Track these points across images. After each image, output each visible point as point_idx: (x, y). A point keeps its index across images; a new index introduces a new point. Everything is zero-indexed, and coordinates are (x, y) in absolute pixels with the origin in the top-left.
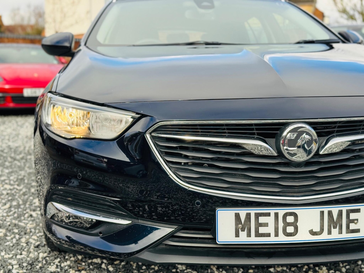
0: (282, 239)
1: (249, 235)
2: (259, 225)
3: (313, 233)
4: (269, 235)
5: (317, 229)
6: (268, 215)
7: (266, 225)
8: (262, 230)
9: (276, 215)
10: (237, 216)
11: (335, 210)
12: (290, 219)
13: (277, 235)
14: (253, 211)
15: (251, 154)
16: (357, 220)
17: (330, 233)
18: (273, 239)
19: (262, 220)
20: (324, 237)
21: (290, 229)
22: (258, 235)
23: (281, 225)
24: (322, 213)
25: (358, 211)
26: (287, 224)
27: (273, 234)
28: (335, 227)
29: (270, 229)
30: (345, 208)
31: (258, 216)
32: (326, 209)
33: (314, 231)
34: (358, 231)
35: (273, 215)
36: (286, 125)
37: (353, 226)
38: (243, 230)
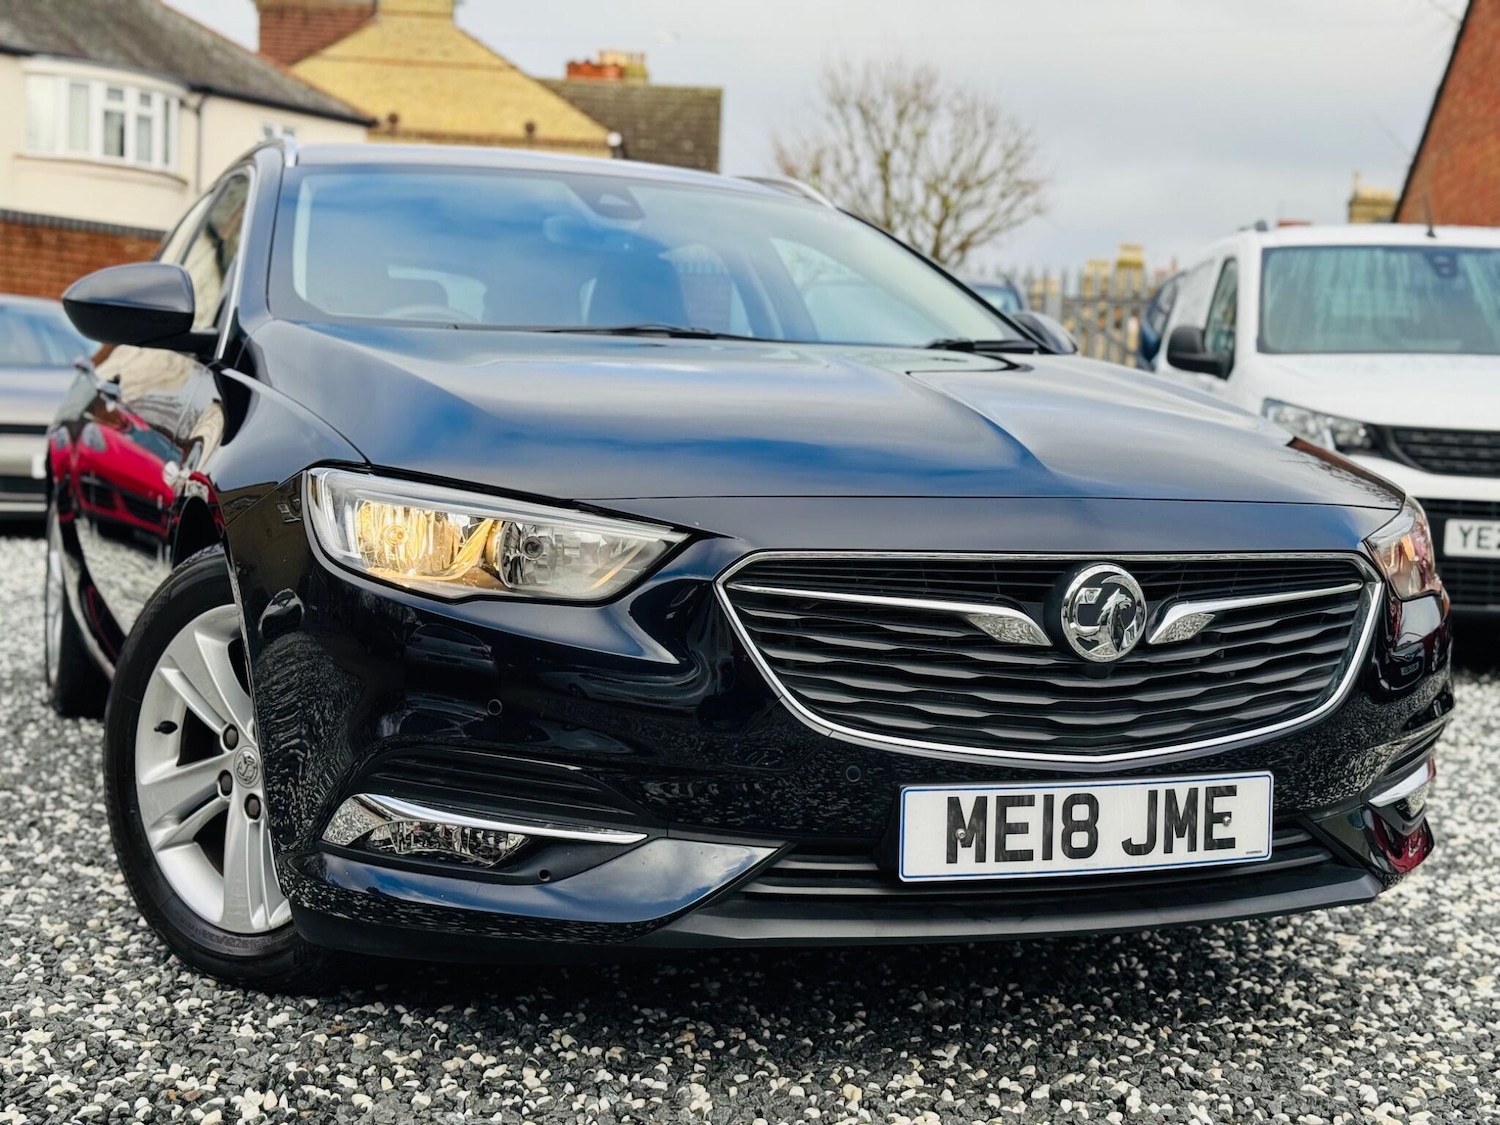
0: (1061, 864)
1: (981, 857)
2: (1006, 829)
3: (1130, 848)
4: (1027, 855)
5: (1140, 838)
6: (1030, 801)
7: (1022, 828)
8: (1014, 842)
9: (1049, 800)
10: (954, 804)
11: (1182, 787)
12: (1081, 812)
13: (1048, 855)
14: (992, 793)
15: (988, 643)
16: (1229, 814)
17: (1168, 849)
18: (1036, 867)
19: (1014, 815)
20: (1157, 859)
21: (1080, 840)
22: (1003, 855)
23: (1059, 827)
24: (1153, 795)
25: (1231, 791)
26: (1071, 826)
27: (1038, 853)
28: (1181, 835)
29: (1033, 841)
30: (1202, 783)
31: (1004, 803)
32: (1161, 786)
33: (1134, 842)
34: (1229, 843)
35: (1040, 802)
36: (1075, 567)
37: (1219, 831)
38: (967, 844)
